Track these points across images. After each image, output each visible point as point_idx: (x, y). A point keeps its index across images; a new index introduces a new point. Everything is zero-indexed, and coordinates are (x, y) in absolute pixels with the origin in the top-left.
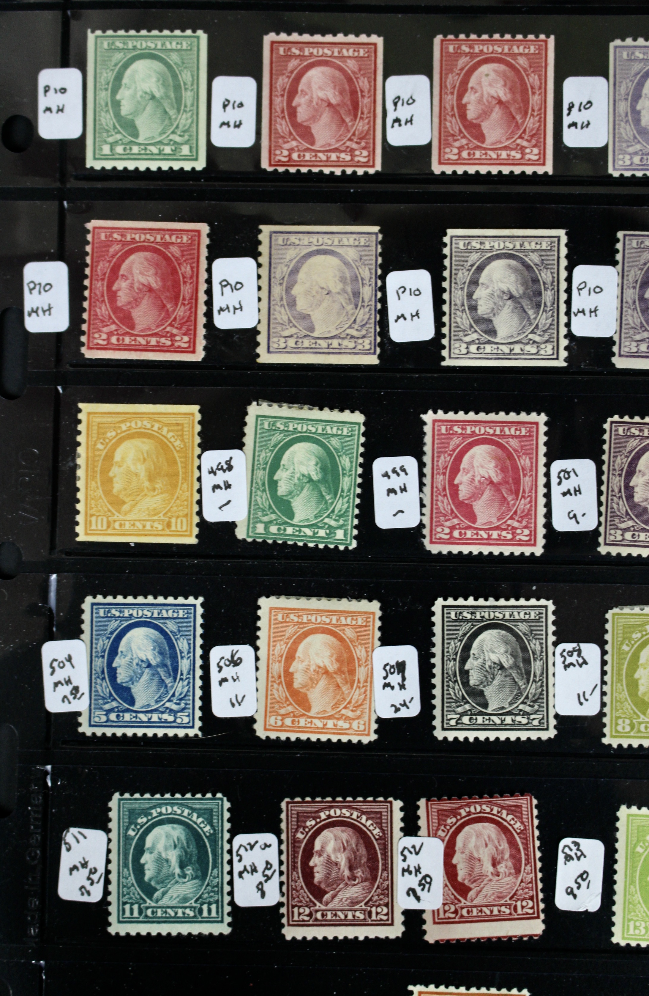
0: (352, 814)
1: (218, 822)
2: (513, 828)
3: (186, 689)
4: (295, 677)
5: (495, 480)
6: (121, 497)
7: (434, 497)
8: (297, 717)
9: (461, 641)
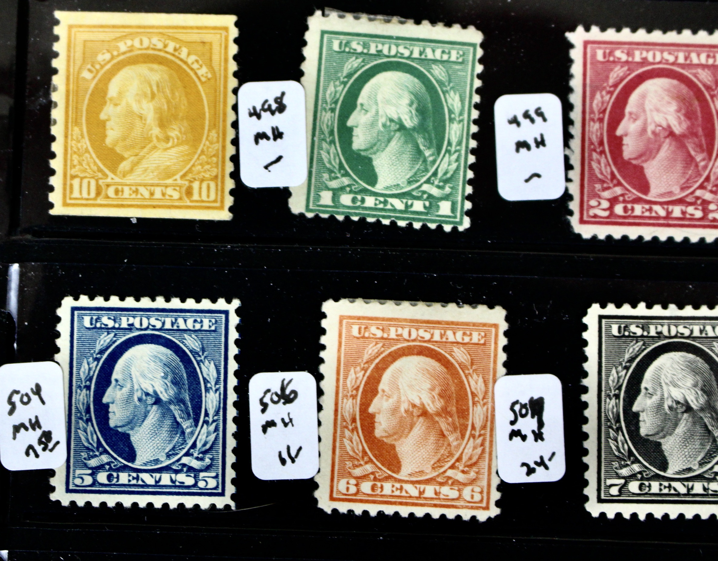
3: (212, 437)
4: (376, 420)
5: (678, 130)
6: (118, 149)
7: (586, 155)
8: (380, 480)
9: (627, 368)
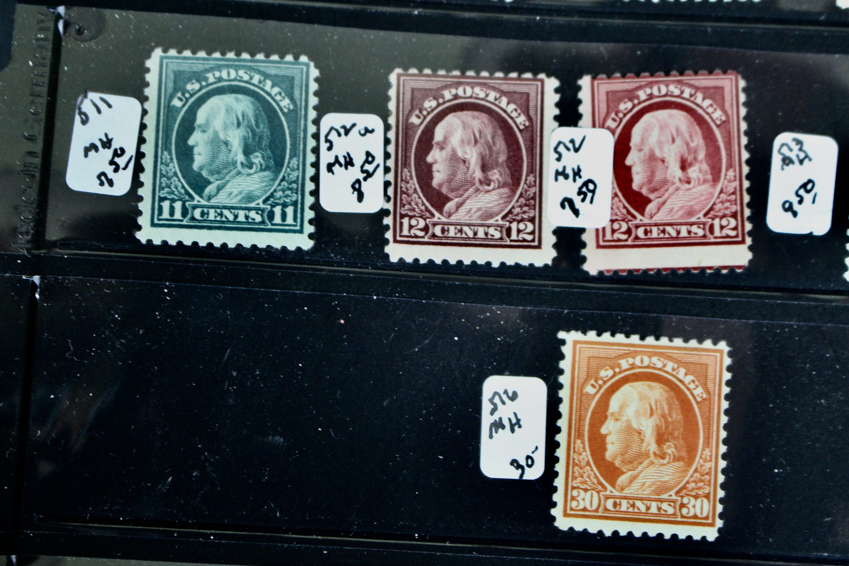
0: (487, 95)
1: (301, 95)
2: (711, 117)
